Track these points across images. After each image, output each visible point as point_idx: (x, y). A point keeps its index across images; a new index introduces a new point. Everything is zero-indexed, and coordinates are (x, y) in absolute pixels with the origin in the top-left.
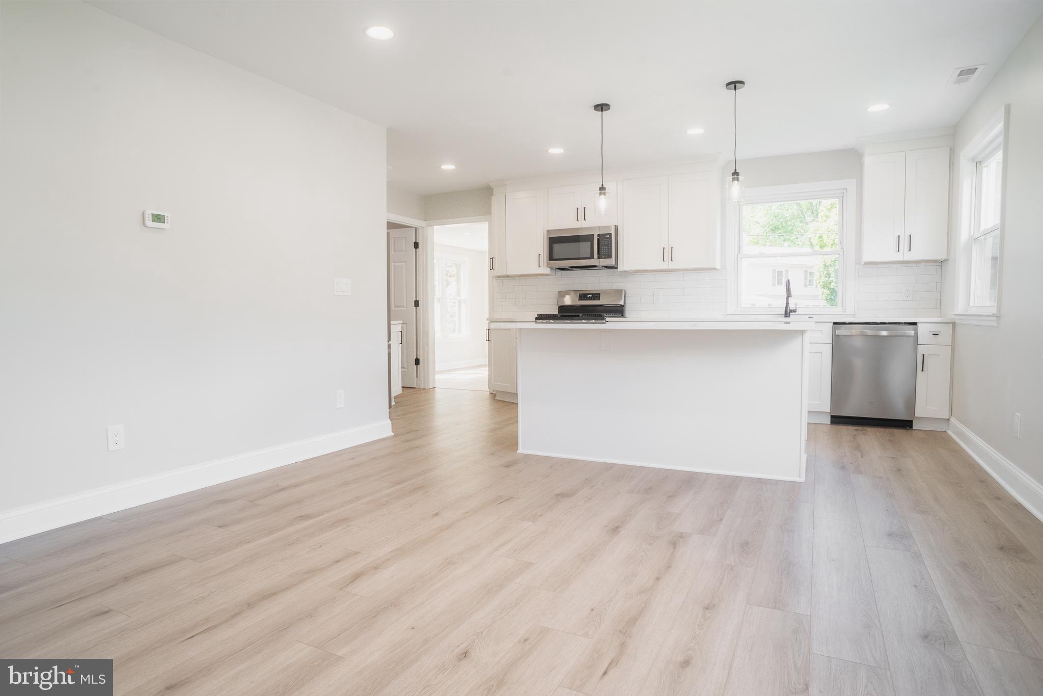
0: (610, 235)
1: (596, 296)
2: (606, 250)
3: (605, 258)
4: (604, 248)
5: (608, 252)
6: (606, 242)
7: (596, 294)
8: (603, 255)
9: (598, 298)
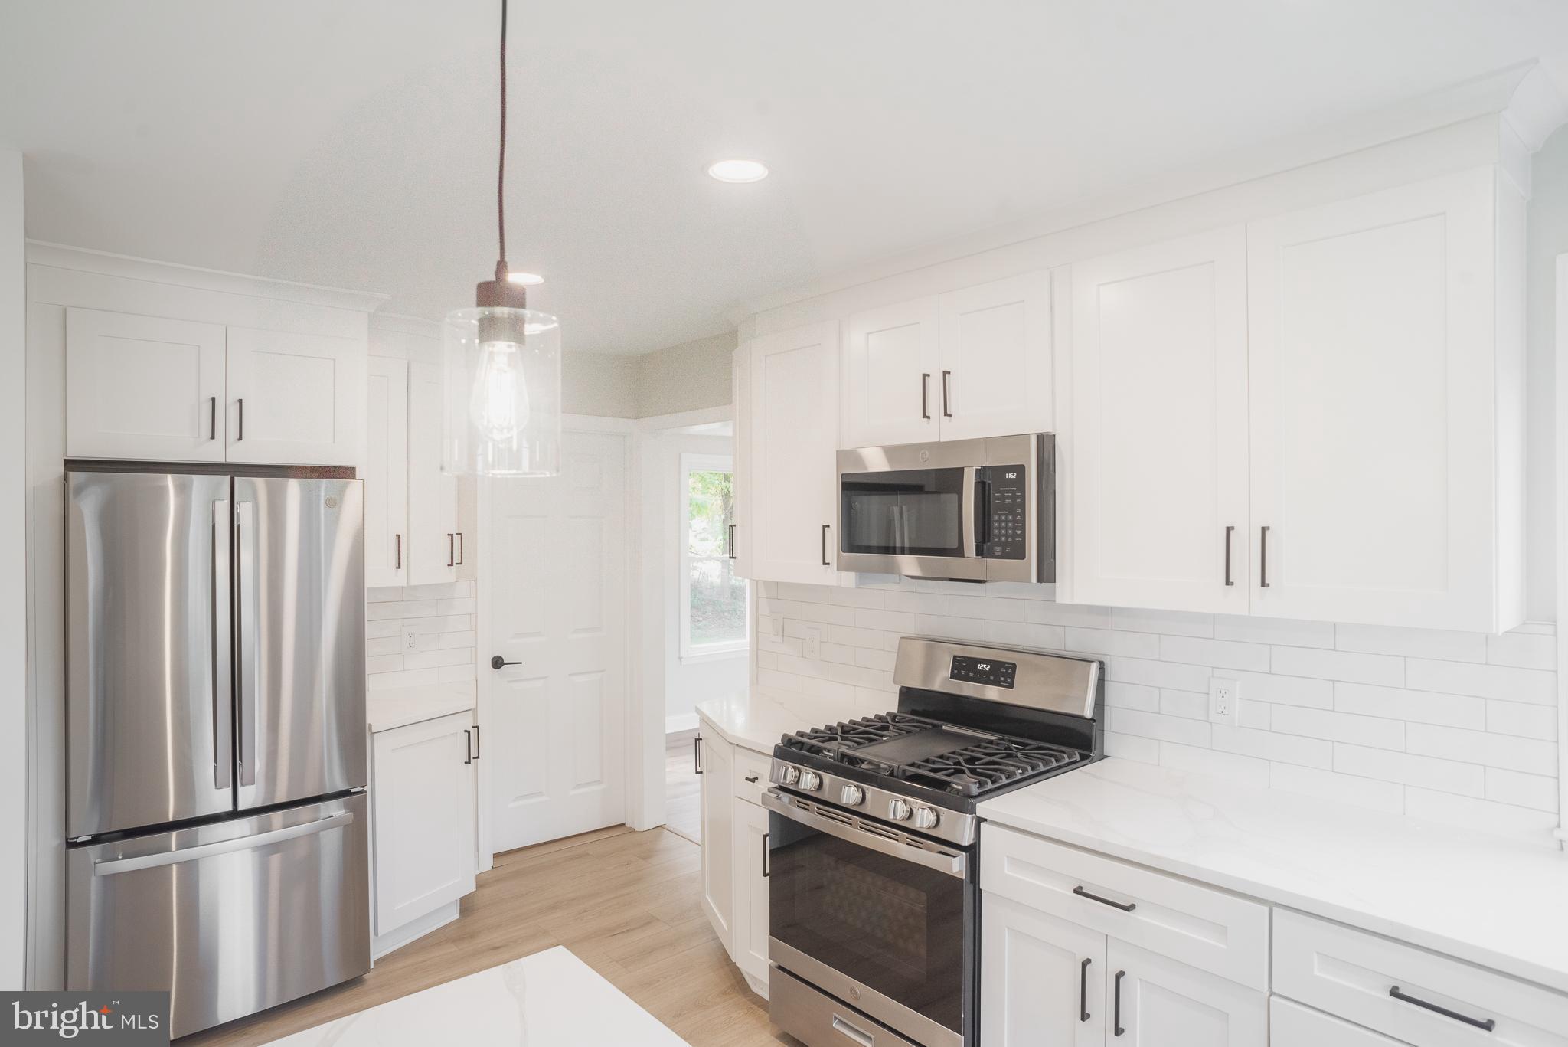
0: (1020, 470)
1: (1002, 673)
2: (1006, 528)
3: (1004, 556)
4: (1000, 521)
5: (1014, 535)
6: (1008, 498)
7: (1002, 664)
8: (999, 544)
9: (1009, 680)
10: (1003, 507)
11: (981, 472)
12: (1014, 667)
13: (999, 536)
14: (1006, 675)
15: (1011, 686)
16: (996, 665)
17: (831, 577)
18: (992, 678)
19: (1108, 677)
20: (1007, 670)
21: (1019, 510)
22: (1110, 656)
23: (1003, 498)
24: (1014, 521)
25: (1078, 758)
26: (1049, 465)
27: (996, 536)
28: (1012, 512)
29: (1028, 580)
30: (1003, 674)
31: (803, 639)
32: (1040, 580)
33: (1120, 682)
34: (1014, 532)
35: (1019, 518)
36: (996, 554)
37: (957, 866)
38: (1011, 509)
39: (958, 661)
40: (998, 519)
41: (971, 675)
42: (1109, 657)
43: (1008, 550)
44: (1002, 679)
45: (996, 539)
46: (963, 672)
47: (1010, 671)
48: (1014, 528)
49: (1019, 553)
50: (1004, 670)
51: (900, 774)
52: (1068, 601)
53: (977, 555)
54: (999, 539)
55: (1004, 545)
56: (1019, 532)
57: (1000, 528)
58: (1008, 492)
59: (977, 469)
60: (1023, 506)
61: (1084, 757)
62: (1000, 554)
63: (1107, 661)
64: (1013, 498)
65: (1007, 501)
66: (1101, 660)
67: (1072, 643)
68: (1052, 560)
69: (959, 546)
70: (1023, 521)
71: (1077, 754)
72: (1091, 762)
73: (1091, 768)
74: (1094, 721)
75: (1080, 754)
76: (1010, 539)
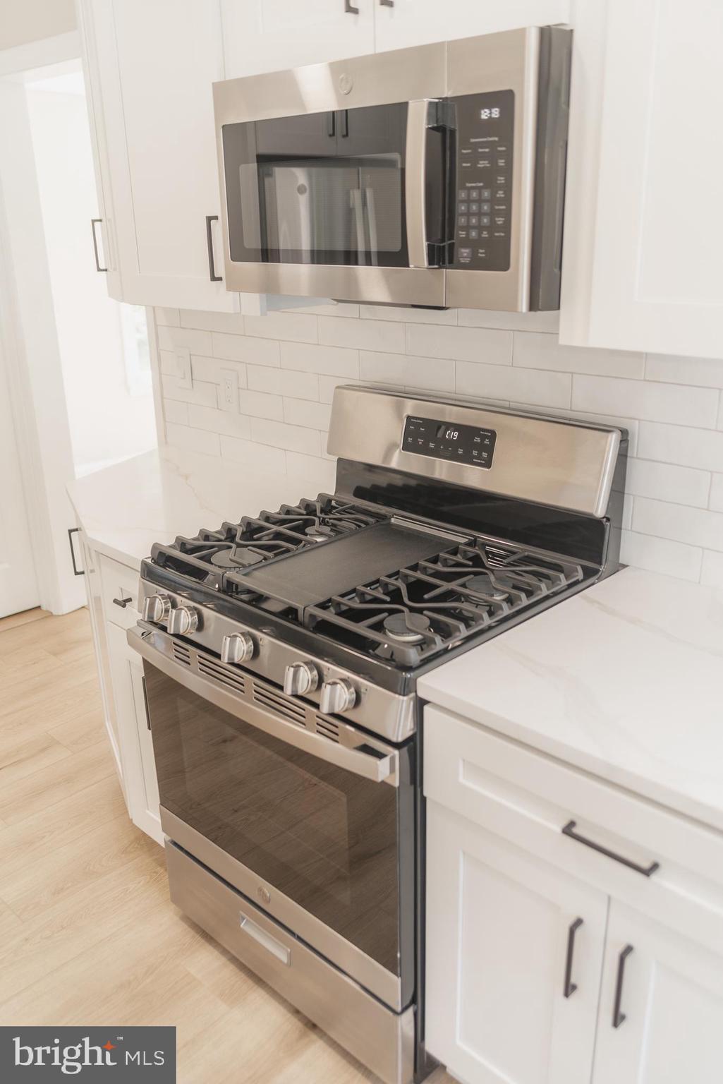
0: (505, 100)
1: (475, 444)
2: (480, 214)
3: (475, 264)
4: (468, 201)
5: (492, 227)
6: (484, 156)
7: (475, 431)
8: (467, 243)
9: (485, 455)
10: (476, 174)
11: (439, 109)
12: (492, 435)
13: (468, 228)
14: (481, 447)
15: (488, 464)
16: (468, 432)
17: (221, 300)
18: (461, 451)
19: (632, 452)
20: (482, 440)
21: (501, 180)
22: (639, 420)
23: (475, 157)
24: (493, 201)
25: (580, 575)
26: (558, 91)
27: (463, 228)
28: (491, 184)
29: (513, 307)
30: (477, 446)
31: (216, 384)
32: (533, 306)
33: (654, 461)
34: (492, 221)
35: (500, 194)
36: (462, 261)
37: (385, 770)
38: (488, 177)
39: (414, 424)
40: (467, 195)
41: (432, 445)
42: (637, 422)
43: (482, 253)
44: (475, 453)
45: (463, 234)
46: (421, 441)
47: (487, 442)
48: (493, 214)
49: (498, 259)
50: (478, 440)
51: (307, 620)
52: (577, 342)
53: (431, 262)
54: (468, 234)
55: (473, 245)
56: (500, 221)
57: (468, 214)
58: (482, 145)
59: (430, 103)
60: (508, 171)
61: (590, 573)
62: (467, 260)
63: (634, 427)
64: (492, 157)
65: (483, 164)
66: (624, 426)
67: (583, 402)
68: (557, 270)
69: (402, 247)
70: (508, 200)
71: (579, 568)
72: (599, 580)
73: (600, 590)
74: (608, 520)
75: (584, 568)
76: (485, 234)
